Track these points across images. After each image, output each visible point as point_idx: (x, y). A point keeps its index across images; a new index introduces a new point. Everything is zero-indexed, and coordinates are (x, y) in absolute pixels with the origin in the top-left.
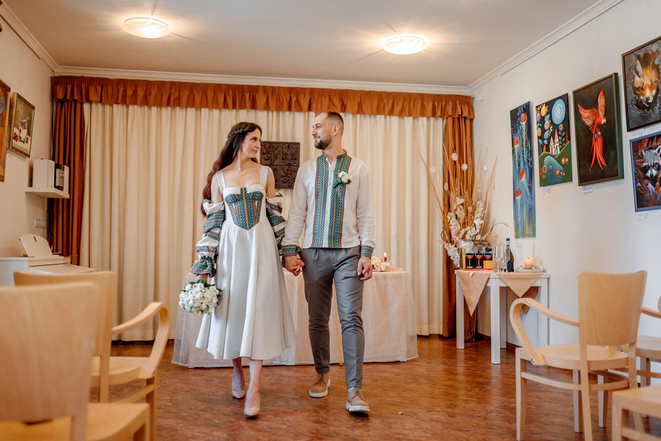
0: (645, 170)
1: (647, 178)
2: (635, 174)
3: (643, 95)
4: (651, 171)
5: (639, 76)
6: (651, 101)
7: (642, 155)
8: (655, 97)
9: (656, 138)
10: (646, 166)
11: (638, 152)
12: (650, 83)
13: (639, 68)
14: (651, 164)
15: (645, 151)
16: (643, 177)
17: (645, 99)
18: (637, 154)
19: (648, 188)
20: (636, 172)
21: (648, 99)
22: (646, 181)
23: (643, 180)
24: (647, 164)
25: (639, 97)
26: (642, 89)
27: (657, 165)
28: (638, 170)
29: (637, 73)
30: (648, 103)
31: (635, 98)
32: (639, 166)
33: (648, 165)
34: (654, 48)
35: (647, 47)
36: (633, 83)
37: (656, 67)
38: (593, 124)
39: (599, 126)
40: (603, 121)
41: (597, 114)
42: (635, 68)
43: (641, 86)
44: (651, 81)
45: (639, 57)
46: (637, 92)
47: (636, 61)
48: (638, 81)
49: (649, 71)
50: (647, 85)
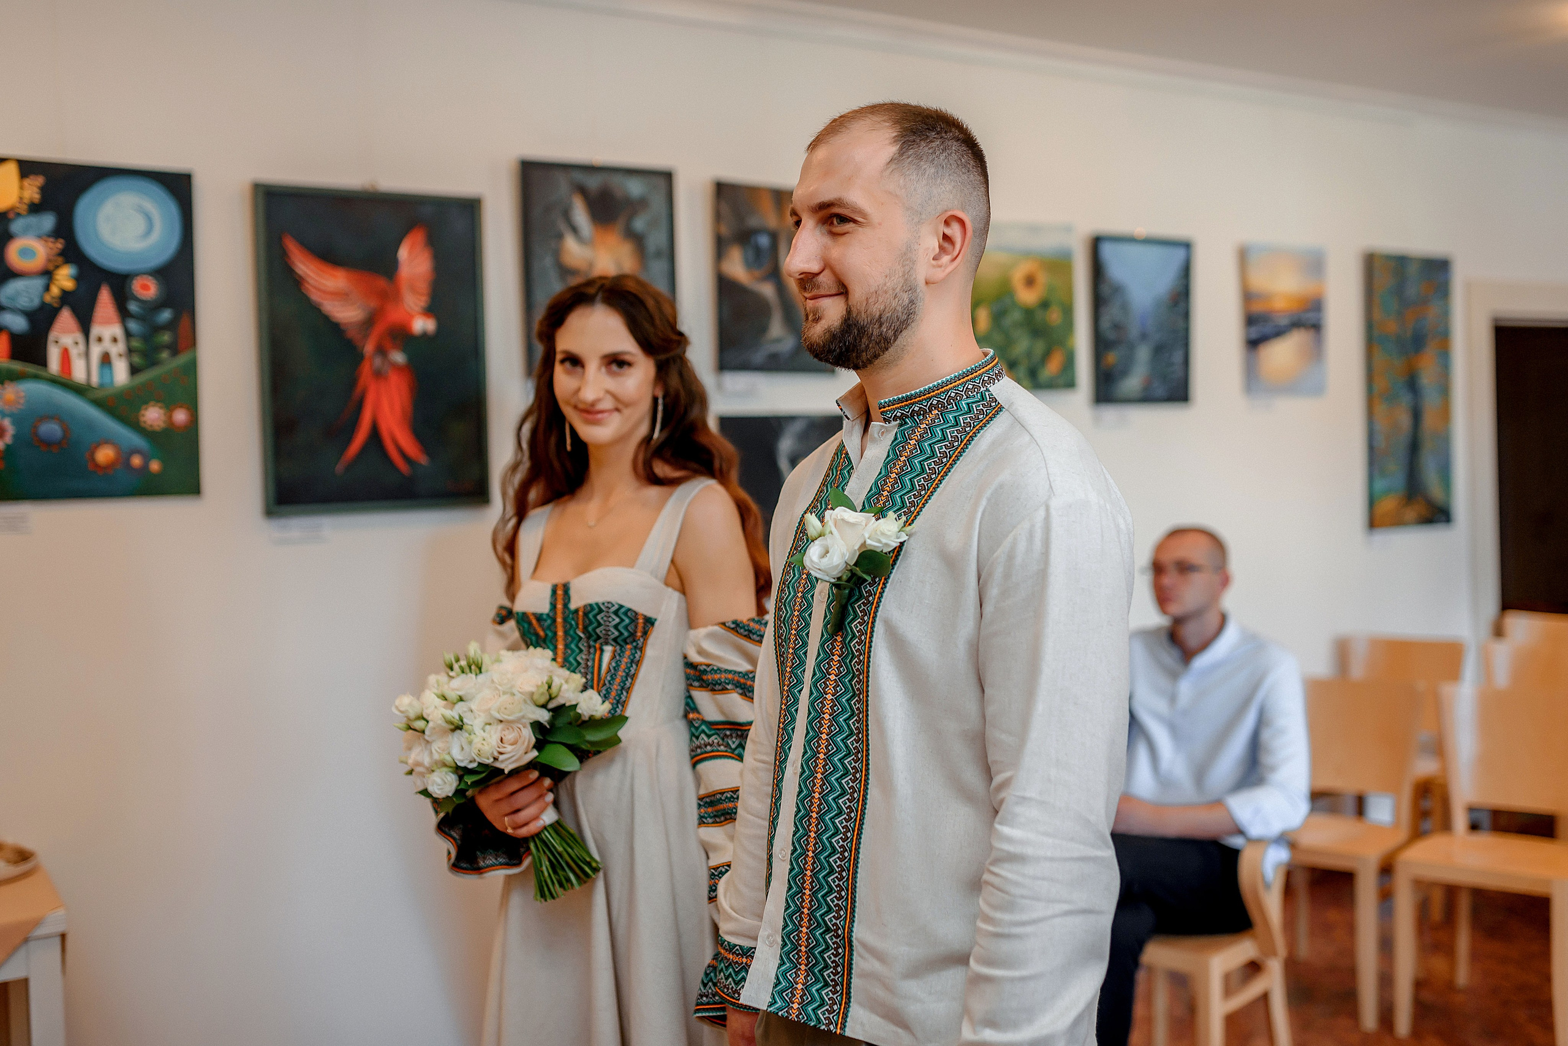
5: (579, 241)
13: (581, 215)
29: (575, 230)
34: (634, 187)
35: (608, 175)
36: (557, 254)
37: (637, 240)
38: (370, 322)
39: (402, 336)
40: (422, 325)
41: (389, 295)
42: (565, 213)
43: (584, 268)
44: (619, 265)
45: (582, 190)
46: (570, 280)
47: (571, 197)
48: (576, 252)
49: (613, 239)
50: (605, 271)
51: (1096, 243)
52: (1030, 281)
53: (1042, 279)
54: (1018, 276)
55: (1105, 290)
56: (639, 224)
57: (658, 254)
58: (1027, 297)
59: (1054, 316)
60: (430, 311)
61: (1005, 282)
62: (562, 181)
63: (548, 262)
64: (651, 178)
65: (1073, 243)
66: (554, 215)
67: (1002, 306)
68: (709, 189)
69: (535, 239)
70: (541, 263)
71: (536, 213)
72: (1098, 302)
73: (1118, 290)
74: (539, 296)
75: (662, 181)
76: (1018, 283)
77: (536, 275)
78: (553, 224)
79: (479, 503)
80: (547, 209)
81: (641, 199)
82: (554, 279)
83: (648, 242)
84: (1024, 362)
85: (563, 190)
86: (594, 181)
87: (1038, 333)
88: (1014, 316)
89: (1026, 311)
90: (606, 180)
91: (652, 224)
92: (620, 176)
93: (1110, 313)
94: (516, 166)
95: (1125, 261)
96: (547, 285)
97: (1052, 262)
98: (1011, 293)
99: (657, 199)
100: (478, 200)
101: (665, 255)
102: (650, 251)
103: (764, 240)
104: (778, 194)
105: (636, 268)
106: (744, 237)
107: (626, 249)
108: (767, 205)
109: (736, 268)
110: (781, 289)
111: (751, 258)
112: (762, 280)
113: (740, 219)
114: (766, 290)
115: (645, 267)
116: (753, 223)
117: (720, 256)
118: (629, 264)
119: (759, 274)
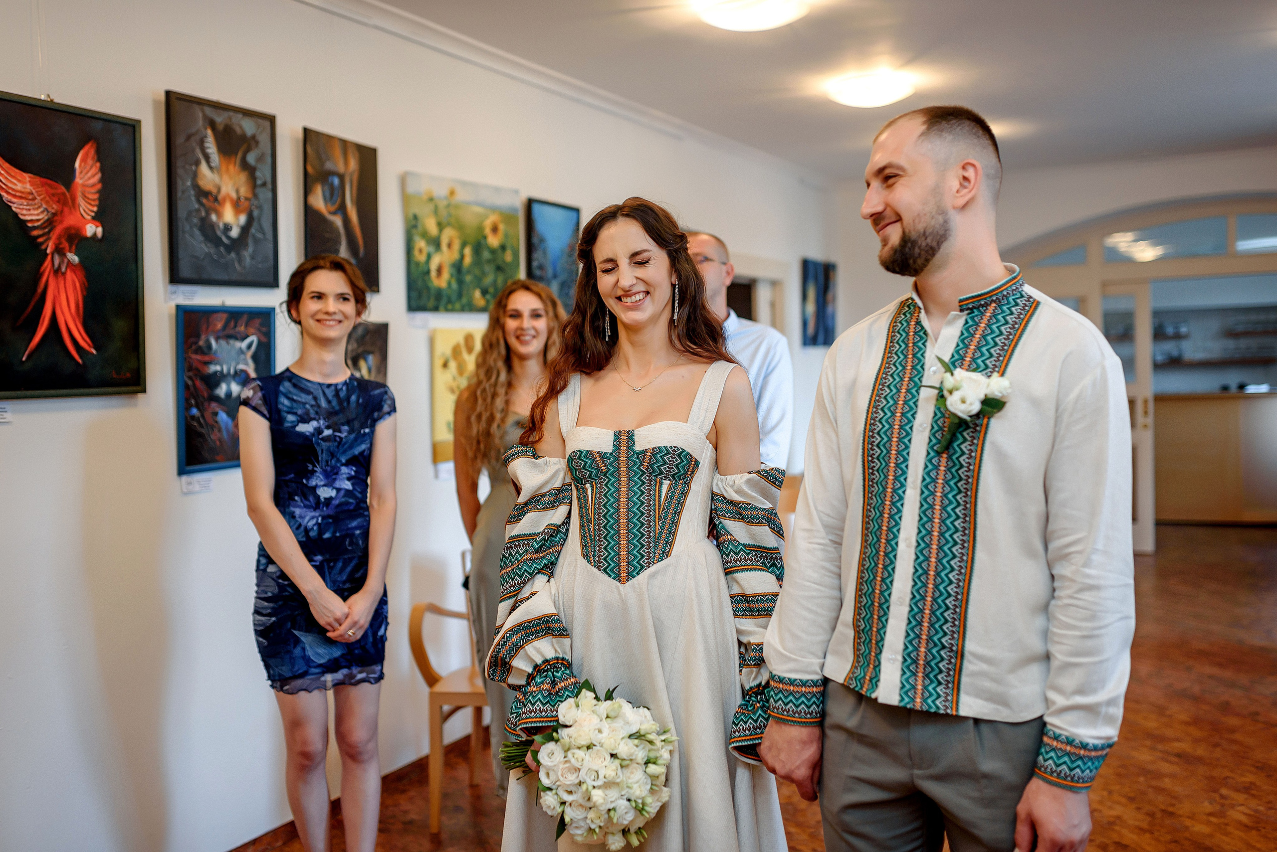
0: (213, 381)
1: (217, 399)
2: (187, 387)
3: (219, 215)
4: (229, 385)
5: (211, 168)
6: (235, 233)
7: (209, 347)
8: (245, 230)
9: (245, 317)
10: (216, 373)
11: (198, 336)
12: (234, 195)
13: (212, 147)
14: (229, 370)
15: (217, 338)
16: (206, 395)
17: (221, 225)
18: (196, 343)
19: (216, 422)
20: (190, 383)
21: (227, 228)
22: (214, 405)
23: (206, 404)
24: (218, 368)
25: (208, 213)
26: (216, 199)
27: (243, 375)
28: (194, 379)
29: (207, 158)
30: (229, 238)
31: (198, 211)
32: (197, 370)
33: (222, 372)
34: (248, 127)
35: (231, 114)
36: (195, 175)
37: (249, 170)
38: (50, 223)
39: (75, 238)
40: (92, 229)
41: (67, 202)
42: (202, 142)
43: (214, 191)
44: (237, 191)
45: (212, 124)
46: (204, 201)
47: (206, 129)
48: (207, 177)
49: (234, 168)
50: (228, 196)
51: (530, 204)
52: (495, 229)
53: (501, 227)
54: (488, 224)
55: (535, 240)
56: (251, 158)
57: (264, 184)
58: (493, 241)
59: (508, 257)
60: (98, 218)
61: (481, 229)
62: (200, 115)
63: (189, 183)
64: (260, 121)
65: (518, 203)
66: (194, 143)
67: (479, 246)
68: (300, 135)
69: (179, 163)
70: (184, 184)
71: (179, 140)
72: (530, 248)
73: (542, 240)
74: (182, 213)
75: (267, 124)
76: (488, 231)
77: (179, 194)
78: (193, 151)
79: (135, 392)
80: (189, 137)
81: (254, 137)
82: (193, 198)
83: (258, 174)
84: (491, 290)
85: (201, 123)
86: (220, 119)
87: (499, 269)
88: (486, 255)
89: (493, 251)
90: (230, 118)
91: (260, 159)
92: (240, 116)
93: (537, 256)
94: (163, 97)
95: (545, 219)
96: (188, 203)
97: (508, 216)
98: (485, 237)
99: (264, 139)
100: (139, 122)
101: (269, 186)
102: (259, 182)
103: (336, 181)
104: (344, 144)
105: (249, 195)
106: (324, 176)
107: (242, 178)
108: (338, 152)
109: (318, 201)
110: (346, 221)
111: (328, 194)
112: (334, 213)
113: (322, 162)
114: (338, 221)
115: (255, 195)
116: (329, 166)
117: (307, 191)
118: (244, 191)
119: (333, 209)
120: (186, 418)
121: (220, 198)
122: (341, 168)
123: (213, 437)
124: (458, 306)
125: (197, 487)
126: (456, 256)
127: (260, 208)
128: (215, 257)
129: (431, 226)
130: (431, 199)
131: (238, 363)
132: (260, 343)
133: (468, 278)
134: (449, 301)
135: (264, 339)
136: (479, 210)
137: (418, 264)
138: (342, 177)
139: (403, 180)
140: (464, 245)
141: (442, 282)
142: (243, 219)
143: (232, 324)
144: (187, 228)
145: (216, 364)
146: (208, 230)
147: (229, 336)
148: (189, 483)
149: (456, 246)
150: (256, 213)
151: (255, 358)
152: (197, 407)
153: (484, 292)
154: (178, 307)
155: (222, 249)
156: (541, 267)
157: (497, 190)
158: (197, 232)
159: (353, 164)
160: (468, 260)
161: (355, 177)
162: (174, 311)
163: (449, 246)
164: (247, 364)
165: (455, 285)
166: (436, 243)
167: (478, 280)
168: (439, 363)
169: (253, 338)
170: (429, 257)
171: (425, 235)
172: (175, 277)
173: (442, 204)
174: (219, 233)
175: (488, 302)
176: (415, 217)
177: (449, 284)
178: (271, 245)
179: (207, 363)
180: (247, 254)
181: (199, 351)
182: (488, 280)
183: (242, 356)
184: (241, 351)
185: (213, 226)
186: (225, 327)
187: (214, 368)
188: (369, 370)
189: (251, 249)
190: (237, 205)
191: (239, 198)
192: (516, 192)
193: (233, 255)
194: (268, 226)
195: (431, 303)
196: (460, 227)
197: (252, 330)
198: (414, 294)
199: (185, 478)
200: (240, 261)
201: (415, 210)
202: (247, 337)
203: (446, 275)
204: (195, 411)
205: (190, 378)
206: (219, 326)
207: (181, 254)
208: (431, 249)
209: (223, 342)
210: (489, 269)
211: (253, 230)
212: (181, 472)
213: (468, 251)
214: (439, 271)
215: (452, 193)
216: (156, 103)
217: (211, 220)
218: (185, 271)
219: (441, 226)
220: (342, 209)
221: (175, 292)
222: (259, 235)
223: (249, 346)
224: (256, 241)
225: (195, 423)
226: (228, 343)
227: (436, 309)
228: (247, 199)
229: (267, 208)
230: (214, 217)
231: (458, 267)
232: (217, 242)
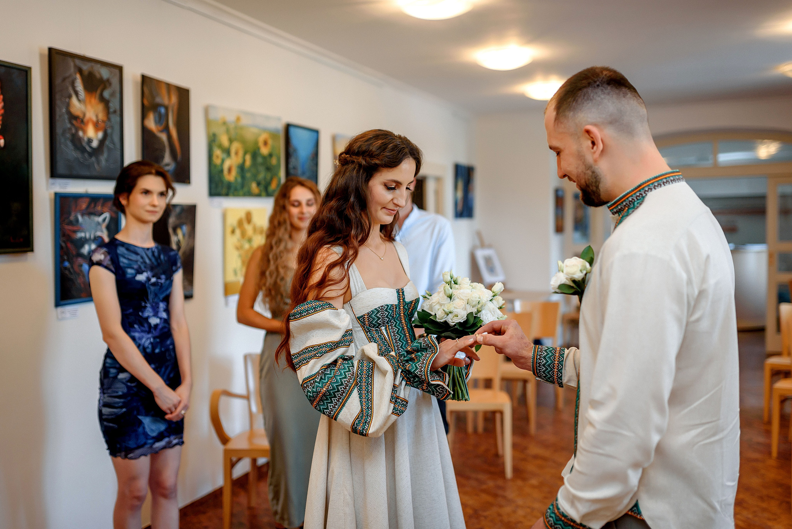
0: (79, 243)
1: (82, 255)
2: (62, 247)
3: (85, 132)
4: (90, 246)
5: (79, 100)
6: (95, 144)
7: (77, 220)
8: (102, 142)
9: (101, 201)
10: (81, 238)
11: (69, 214)
12: (94, 119)
13: (79, 86)
14: (90, 236)
15: (82, 215)
16: (74, 253)
17: (86, 139)
18: (68, 217)
19: (81, 271)
20: (63, 245)
21: (90, 141)
22: (80, 260)
23: (74, 259)
24: (83, 235)
25: (77, 130)
26: (82, 121)
27: (100, 240)
28: (67, 241)
29: (76, 93)
30: (91, 147)
31: (70, 129)
32: (69, 236)
33: (85, 237)
34: (105, 73)
35: (93, 64)
36: (68, 105)
37: (105, 102)
42: (73, 84)
43: (81, 116)
44: (97, 116)
45: (80, 71)
46: (74, 122)
47: (76, 74)
48: (77, 106)
49: (94, 101)
50: (90, 120)
51: (288, 127)
52: (266, 143)
53: (270, 142)
54: (261, 140)
55: (291, 150)
57: (115, 112)
58: (265, 151)
59: (274, 161)
60: (2, 133)
61: (256, 143)
62: (72, 64)
63: (64, 110)
64: (113, 70)
65: (280, 126)
66: (68, 83)
67: (255, 154)
68: (139, 79)
69: (58, 96)
70: (61, 110)
71: (58, 81)
72: (288, 156)
73: (295, 150)
74: (59, 130)
75: (117, 71)
76: (261, 144)
77: (57, 118)
78: (67, 88)
79: (26, 252)
80: (64, 79)
81: (108, 80)
82: (67, 121)
83: (111, 105)
84: (263, 183)
85: (72, 70)
86: (86, 67)
87: (269, 169)
88: (260, 160)
89: (264, 158)
90: (92, 67)
91: (113, 94)
92: (99, 66)
93: (292, 161)
94: (46, 52)
95: (298, 137)
96: (63, 124)
97: (274, 135)
98: (259, 148)
99: (115, 81)
100: (30, 68)
101: (118, 112)
102: (111, 110)
103: (163, 110)
104: (169, 86)
105: (105, 119)
106: (155, 107)
107: (100, 107)
108: (164, 91)
109: (151, 124)
110: (170, 137)
111: (157, 119)
112: (162, 131)
113: (153, 97)
114: (163, 137)
115: (109, 119)
116: (158, 100)
117: (144, 116)
118: (101, 116)
119: (161, 128)
120: (61, 269)
121: (85, 120)
122: (166, 101)
123: (79, 281)
124: (241, 193)
125: (68, 315)
126: (240, 160)
127: (112, 127)
128: (81, 160)
129: (224, 140)
130: (224, 123)
131: (96, 231)
132: (112, 218)
133: (248, 175)
134: (236, 190)
135: (114, 215)
136: (255, 130)
137: (215, 166)
138: (166, 108)
139: (207, 110)
140: (245, 153)
141: (231, 177)
142: (100, 135)
143: (93, 205)
144: (63, 140)
145: (81, 232)
146: (77, 142)
147: (90, 213)
148: (63, 312)
149: (241, 153)
150: (109, 131)
151: (108, 228)
152: (68, 260)
153: (259, 184)
154: (56, 194)
155: (86, 155)
156: (294, 168)
157: (267, 118)
158: (69, 144)
159: (174, 99)
160: (248, 163)
161: (176, 107)
162: (53, 196)
163: (237, 153)
164: (102, 231)
165: (239, 180)
166: (227, 152)
167: (255, 177)
168: (229, 230)
169: (107, 215)
170: (223, 161)
171: (220, 146)
172: (54, 173)
173: (232, 126)
174: (84, 144)
175: (261, 191)
176: (214, 135)
177: (236, 179)
178: (119, 153)
179: (75, 232)
180: (103, 158)
181: (70, 223)
182: (261, 176)
183: (99, 227)
184: (98, 224)
185: (80, 139)
186: (88, 207)
187: (80, 235)
188: (184, 235)
189: (105, 155)
190: (97, 126)
191: (98, 121)
192: (279, 119)
193: (93, 159)
194: (116, 139)
195: (224, 191)
196: (243, 141)
197: (105, 209)
198: (213, 186)
199: (60, 309)
200: (98, 162)
201: (215, 130)
202: (102, 213)
203: (234, 173)
204: (67, 264)
205: (64, 242)
206: (84, 206)
207: (59, 157)
208: (223, 156)
209: (86, 218)
210: (262, 169)
211: (107, 142)
212: (57, 305)
213: (248, 158)
214: (230, 170)
215: (238, 119)
216: (41, 55)
217: (79, 136)
218: (61, 169)
219: (231, 141)
220: (166, 129)
221: (53, 184)
222: (111, 146)
223: (104, 220)
224: (109, 150)
225: (67, 272)
226: (90, 218)
227: (227, 195)
228: (103, 121)
229: (117, 128)
230: (81, 133)
231: (242, 168)
232: (83, 150)
